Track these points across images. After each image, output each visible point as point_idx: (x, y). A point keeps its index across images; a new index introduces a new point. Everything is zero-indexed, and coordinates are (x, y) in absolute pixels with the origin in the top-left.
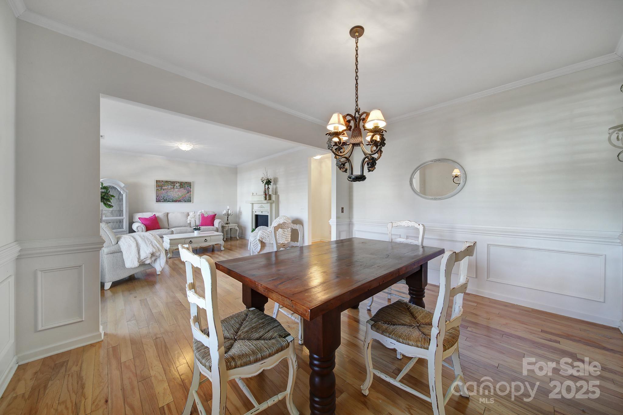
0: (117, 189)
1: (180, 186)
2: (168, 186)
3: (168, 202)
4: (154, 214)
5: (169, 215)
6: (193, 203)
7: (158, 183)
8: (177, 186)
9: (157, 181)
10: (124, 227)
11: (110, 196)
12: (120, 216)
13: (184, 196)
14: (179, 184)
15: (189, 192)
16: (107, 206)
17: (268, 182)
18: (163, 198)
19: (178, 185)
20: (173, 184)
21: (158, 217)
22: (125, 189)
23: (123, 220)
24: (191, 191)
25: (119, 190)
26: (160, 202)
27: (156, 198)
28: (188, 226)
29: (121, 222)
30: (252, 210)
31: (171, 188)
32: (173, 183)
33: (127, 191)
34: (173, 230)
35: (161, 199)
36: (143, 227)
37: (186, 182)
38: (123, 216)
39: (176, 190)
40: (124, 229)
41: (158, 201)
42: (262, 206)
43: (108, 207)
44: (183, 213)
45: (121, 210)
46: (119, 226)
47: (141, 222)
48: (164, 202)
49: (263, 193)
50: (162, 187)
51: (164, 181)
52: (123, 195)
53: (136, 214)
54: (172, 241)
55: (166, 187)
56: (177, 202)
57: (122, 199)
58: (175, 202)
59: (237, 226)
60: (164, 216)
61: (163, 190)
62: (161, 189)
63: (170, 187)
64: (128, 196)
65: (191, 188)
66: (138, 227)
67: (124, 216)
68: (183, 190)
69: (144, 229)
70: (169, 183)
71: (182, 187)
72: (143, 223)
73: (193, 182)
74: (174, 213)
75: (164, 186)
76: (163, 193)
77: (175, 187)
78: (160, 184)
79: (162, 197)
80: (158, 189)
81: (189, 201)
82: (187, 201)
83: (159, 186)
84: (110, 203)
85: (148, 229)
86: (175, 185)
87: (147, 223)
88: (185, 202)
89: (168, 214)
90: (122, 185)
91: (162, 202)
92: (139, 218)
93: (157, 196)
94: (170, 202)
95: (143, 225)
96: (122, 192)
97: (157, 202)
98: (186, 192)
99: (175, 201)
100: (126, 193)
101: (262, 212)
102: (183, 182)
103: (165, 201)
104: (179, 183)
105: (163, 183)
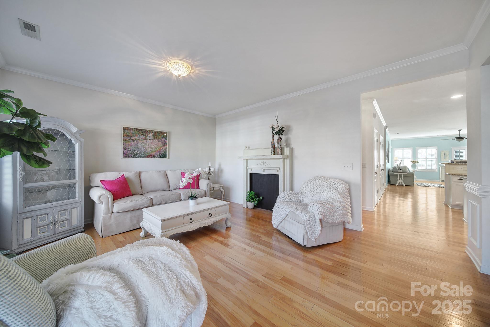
0: (65, 135)
1: (153, 136)
2: (138, 136)
3: (139, 157)
4: (122, 174)
5: (142, 175)
6: (169, 158)
7: (126, 131)
8: (150, 137)
9: (124, 129)
10: (77, 195)
11: (41, 135)
12: (70, 179)
13: (159, 150)
14: (153, 134)
15: (165, 144)
16: (33, 162)
17: (281, 132)
18: (133, 152)
19: (151, 135)
20: (145, 134)
21: (128, 178)
22: (78, 136)
23: (75, 184)
24: (167, 144)
25: (69, 137)
26: (128, 157)
27: (123, 152)
28: (166, 189)
29: (72, 187)
30: (247, 168)
31: (143, 139)
32: (145, 132)
33: (82, 140)
34: (152, 197)
35: (130, 154)
36: (109, 196)
37: (161, 132)
38: (74, 178)
39: (149, 141)
40: (77, 199)
41: (126, 155)
42: (264, 162)
43: (37, 165)
44: (160, 172)
45: (72, 168)
46: (69, 194)
47: (105, 188)
48: (134, 157)
49: (270, 146)
50: (131, 137)
51: (134, 129)
52: (75, 145)
53: (95, 175)
54: (165, 222)
55: (136, 138)
56: (149, 157)
57: (74, 152)
58: (148, 157)
59: (221, 187)
60: (136, 176)
61: (132, 141)
62: (130, 140)
63: (141, 137)
64: (83, 147)
65: (167, 140)
66: (101, 196)
67: (77, 178)
68: (158, 142)
69: (110, 199)
70: (141, 131)
71: (156, 138)
72: (108, 188)
73: (169, 132)
74: (148, 172)
75: (134, 136)
76: (132, 145)
77: (148, 138)
78: (129, 133)
79: (130, 150)
80: (126, 140)
81: (164, 156)
82: (162, 156)
83: (127, 136)
84: (41, 155)
85: (116, 196)
86: (148, 135)
87: (114, 188)
88: (160, 157)
89: (140, 174)
90: (75, 130)
91: (131, 157)
92: (101, 181)
93: (124, 149)
94: (141, 157)
95: (109, 192)
96: (73, 141)
97: (124, 157)
98: (161, 145)
99: (147, 155)
100: (80, 142)
101: (264, 171)
102: (157, 132)
103: (135, 155)
104: (152, 132)
105: (132, 131)
